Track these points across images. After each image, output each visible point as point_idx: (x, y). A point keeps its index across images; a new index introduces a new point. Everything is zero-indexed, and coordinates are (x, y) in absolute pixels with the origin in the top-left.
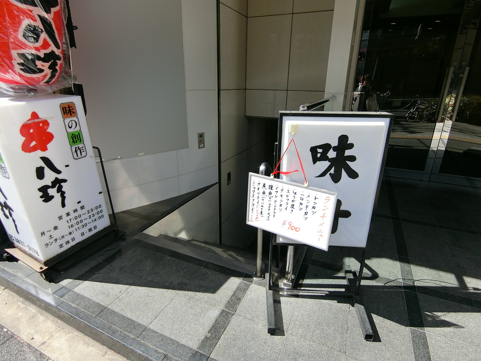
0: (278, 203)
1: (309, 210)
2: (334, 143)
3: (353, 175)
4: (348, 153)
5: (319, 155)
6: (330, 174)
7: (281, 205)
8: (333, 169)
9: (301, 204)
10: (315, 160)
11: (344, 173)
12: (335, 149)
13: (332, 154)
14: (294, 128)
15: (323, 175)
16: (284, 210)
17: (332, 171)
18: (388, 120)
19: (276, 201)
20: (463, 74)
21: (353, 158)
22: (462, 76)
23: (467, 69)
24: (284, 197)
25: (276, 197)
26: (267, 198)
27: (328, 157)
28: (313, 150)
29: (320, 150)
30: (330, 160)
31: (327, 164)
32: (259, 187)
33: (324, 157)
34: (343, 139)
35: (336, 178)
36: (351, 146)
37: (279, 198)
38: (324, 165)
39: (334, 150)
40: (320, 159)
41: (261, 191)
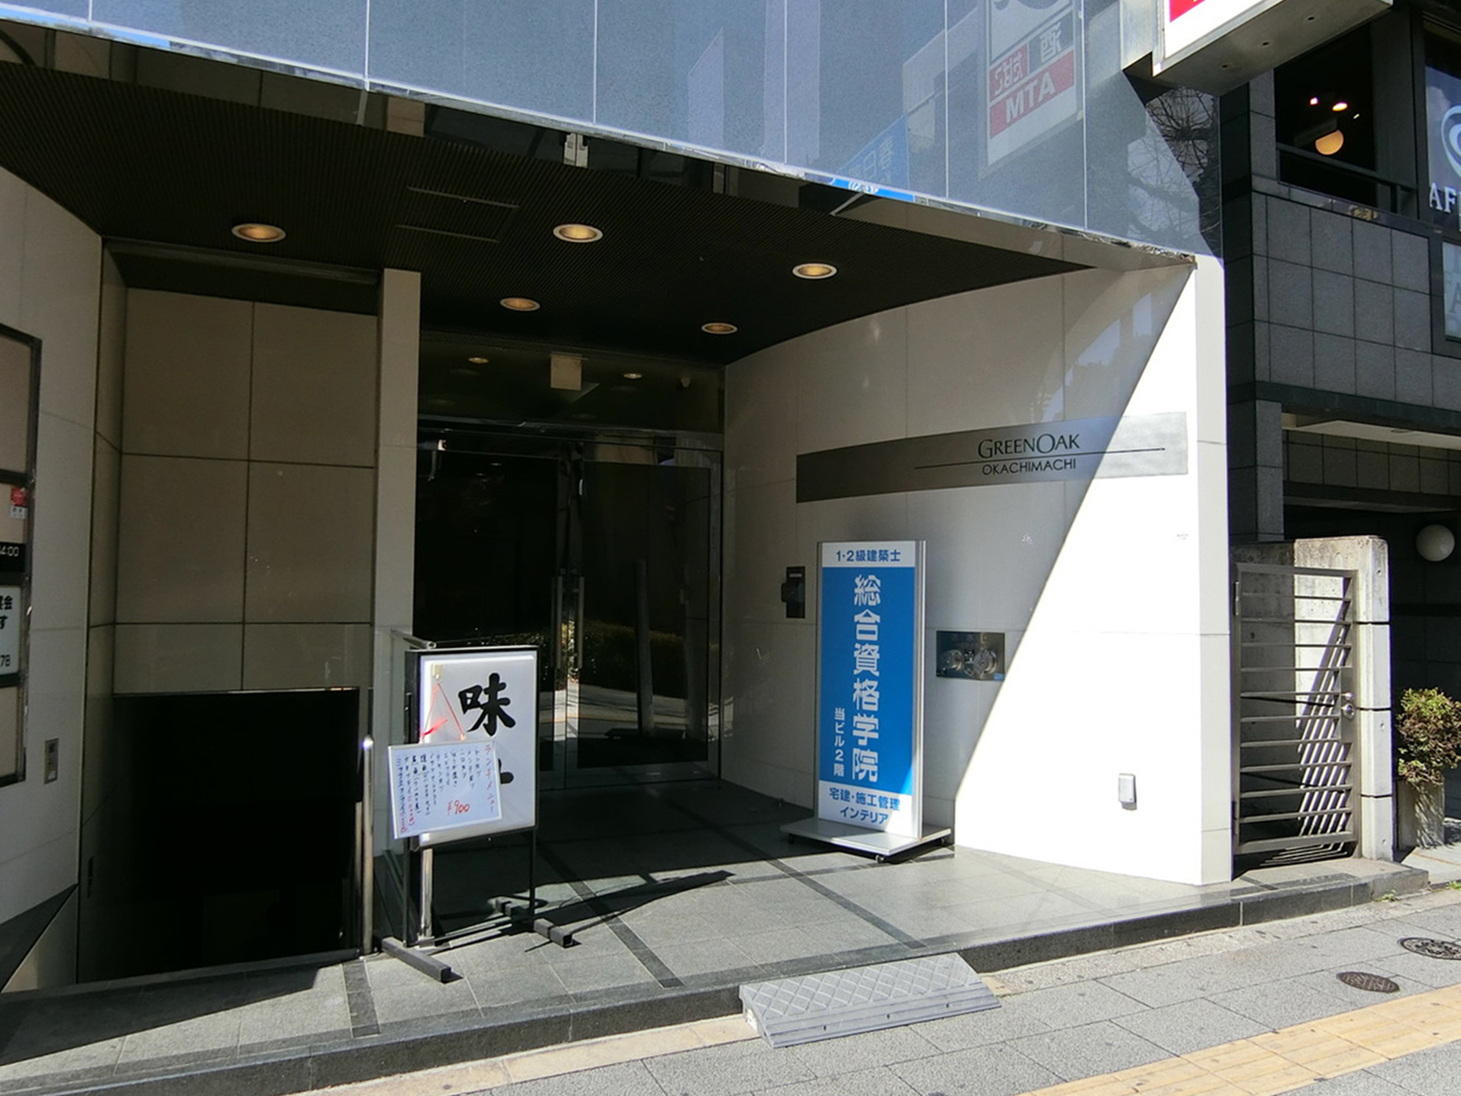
0: (437, 779)
1: (474, 772)
2: (486, 685)
3: (509, 722)
4: (501, 695)
5: (469, 701)
6: (484, 725)
7: (441, 781)
8: (487, 717)
9: (464, 767)
10: (465, 708)
11: (499, 721)
12: (486, 691)
13: (483, 699)
14: (440, 669)
15: (476, 727)
16: (446, 787)
17: (486, 721)
18: (535, 653)
19: (433, 777)
20: (578, 587)
21: (506, 702)
22: (576, 591)
23: (582, 580)
24: (443, 766)
25: (433, 770)
26: (422, 777)
27: (479, 703)
28: (462, 695)
29: (469, 695)
30: (482, 706)
31: (479, 711)
32: (407, 764)
33: (475, 704)
34: (494, 678)
35: (491, 729)
36: (503, 686)
37: (437, 770)
38: (476, 713)
39: (486, 693)
40: (472, 706)
41: (411, 770)
